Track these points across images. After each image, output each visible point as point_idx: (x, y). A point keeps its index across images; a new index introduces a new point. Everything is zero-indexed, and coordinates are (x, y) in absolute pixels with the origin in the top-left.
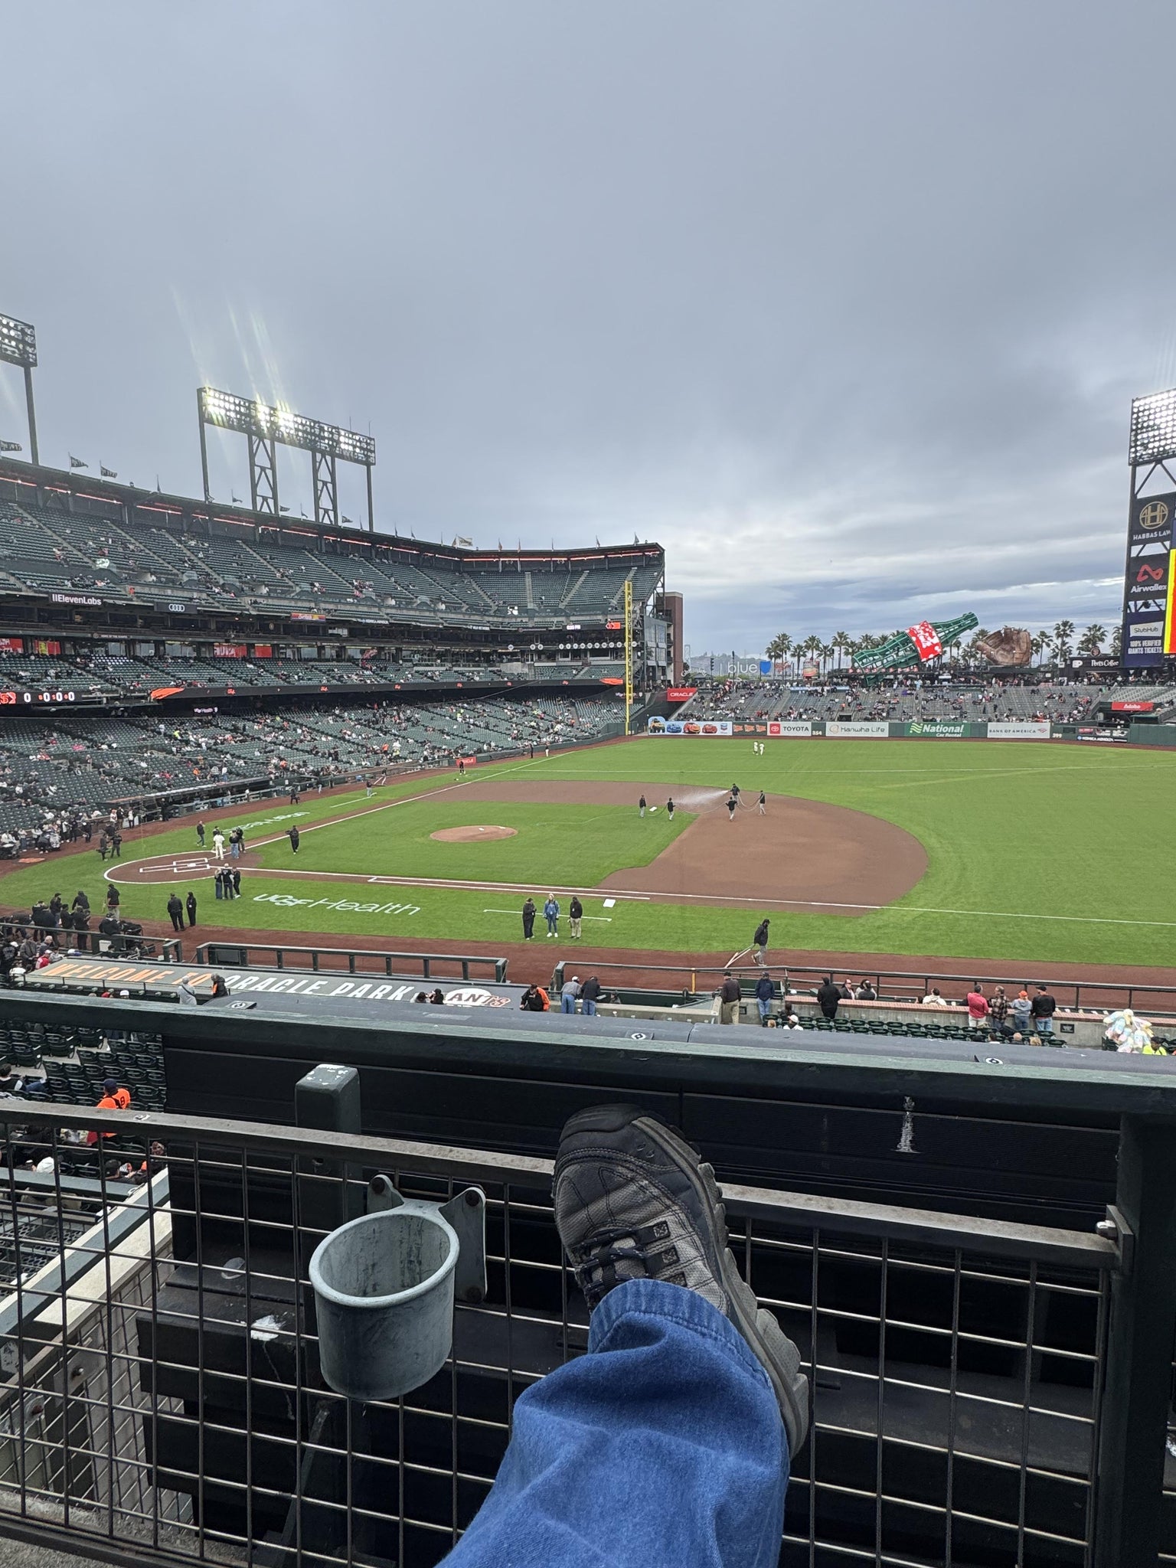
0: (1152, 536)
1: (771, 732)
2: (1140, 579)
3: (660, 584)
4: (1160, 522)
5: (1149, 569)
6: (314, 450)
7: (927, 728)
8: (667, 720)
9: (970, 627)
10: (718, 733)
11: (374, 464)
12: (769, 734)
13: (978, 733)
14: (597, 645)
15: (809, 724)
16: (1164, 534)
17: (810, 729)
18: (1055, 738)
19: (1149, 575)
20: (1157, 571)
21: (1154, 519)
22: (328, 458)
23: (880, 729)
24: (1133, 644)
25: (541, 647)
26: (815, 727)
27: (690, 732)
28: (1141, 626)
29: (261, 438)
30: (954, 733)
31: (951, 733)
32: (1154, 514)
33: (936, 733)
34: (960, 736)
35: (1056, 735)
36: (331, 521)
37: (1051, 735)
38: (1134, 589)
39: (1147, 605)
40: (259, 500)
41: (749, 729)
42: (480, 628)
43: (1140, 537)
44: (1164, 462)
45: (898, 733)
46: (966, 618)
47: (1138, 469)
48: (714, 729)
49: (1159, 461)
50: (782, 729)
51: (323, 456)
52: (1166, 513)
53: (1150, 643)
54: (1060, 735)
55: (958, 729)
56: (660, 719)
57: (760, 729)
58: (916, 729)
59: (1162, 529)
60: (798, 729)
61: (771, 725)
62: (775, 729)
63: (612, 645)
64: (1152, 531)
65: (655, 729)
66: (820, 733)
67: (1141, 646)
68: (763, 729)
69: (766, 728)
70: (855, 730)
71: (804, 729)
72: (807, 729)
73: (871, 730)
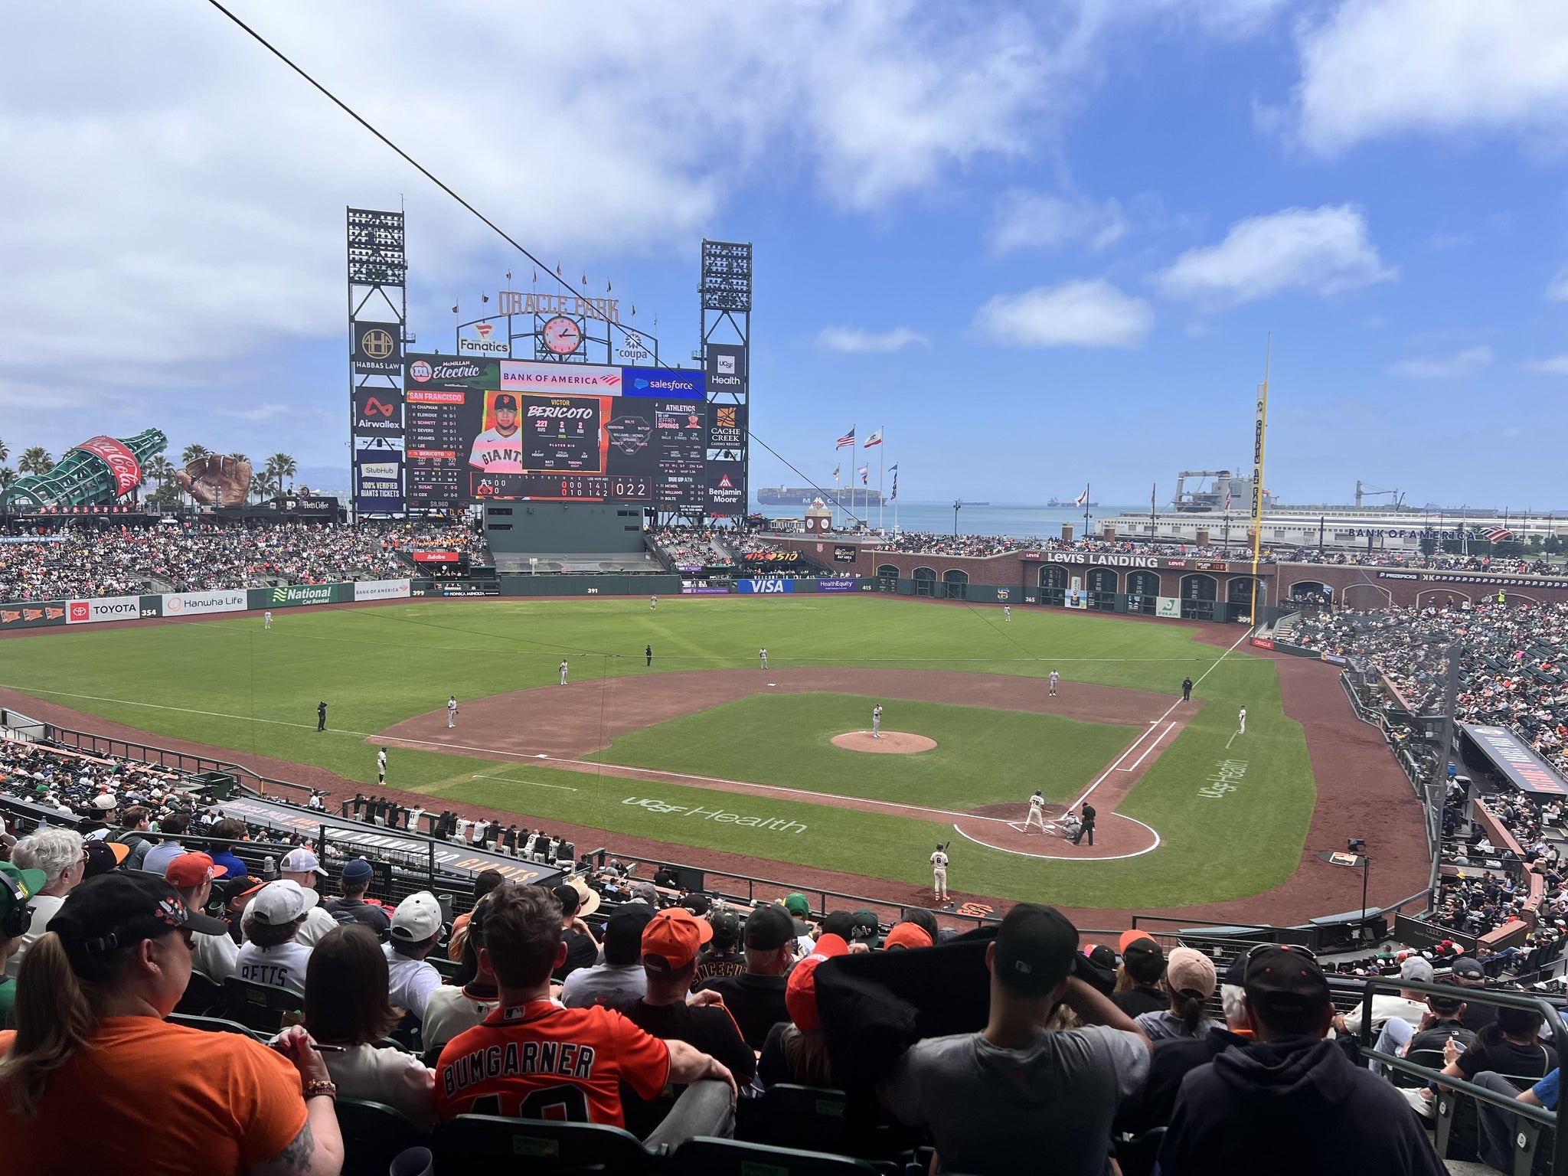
0: (377, 366)
1: (73, 617)
2: (367, 412)
4: (385, 353)
5: (377, 403)
7: (292, 595)
12: (68, 621)
13: (344, 596)
15: (135, 600)
17: (137, 607)
18: (417, 596)
19: (378, 410)
20: (386, 407)
21: (378, 348)
23: (235, 599)
24: (366, 485)
26: (145, 604)
28: (374, 466)
30: (321, 598)
31: (317, 599)
32: (378, 342)
33: (303, 599)
34: (327, 601)
35: (415, 593)
37: (412, 593)
39: (380, 444)
41: (31, 615)
43: (364, 365)
44: (382, 287)
45: (259, 601)
47: (355, 288)
49: (377, 286)
50: (92, 611)
52: (392, 344)
53: (385, 485)
54: (423, 593)
55: (326, 593)
57: (52, 614)
58: (279, 595)
59: (388, 361)
60: (118, 608)
61: (73, 606)
62: (80, 611)
64: (376, 361)
66: (154, 612)
67: (376, 489)
68: (59, 612)
69: (64, 612)
70: (203, 603)
71: (128, 608)
72: (133, 607)
73: (224, 602)
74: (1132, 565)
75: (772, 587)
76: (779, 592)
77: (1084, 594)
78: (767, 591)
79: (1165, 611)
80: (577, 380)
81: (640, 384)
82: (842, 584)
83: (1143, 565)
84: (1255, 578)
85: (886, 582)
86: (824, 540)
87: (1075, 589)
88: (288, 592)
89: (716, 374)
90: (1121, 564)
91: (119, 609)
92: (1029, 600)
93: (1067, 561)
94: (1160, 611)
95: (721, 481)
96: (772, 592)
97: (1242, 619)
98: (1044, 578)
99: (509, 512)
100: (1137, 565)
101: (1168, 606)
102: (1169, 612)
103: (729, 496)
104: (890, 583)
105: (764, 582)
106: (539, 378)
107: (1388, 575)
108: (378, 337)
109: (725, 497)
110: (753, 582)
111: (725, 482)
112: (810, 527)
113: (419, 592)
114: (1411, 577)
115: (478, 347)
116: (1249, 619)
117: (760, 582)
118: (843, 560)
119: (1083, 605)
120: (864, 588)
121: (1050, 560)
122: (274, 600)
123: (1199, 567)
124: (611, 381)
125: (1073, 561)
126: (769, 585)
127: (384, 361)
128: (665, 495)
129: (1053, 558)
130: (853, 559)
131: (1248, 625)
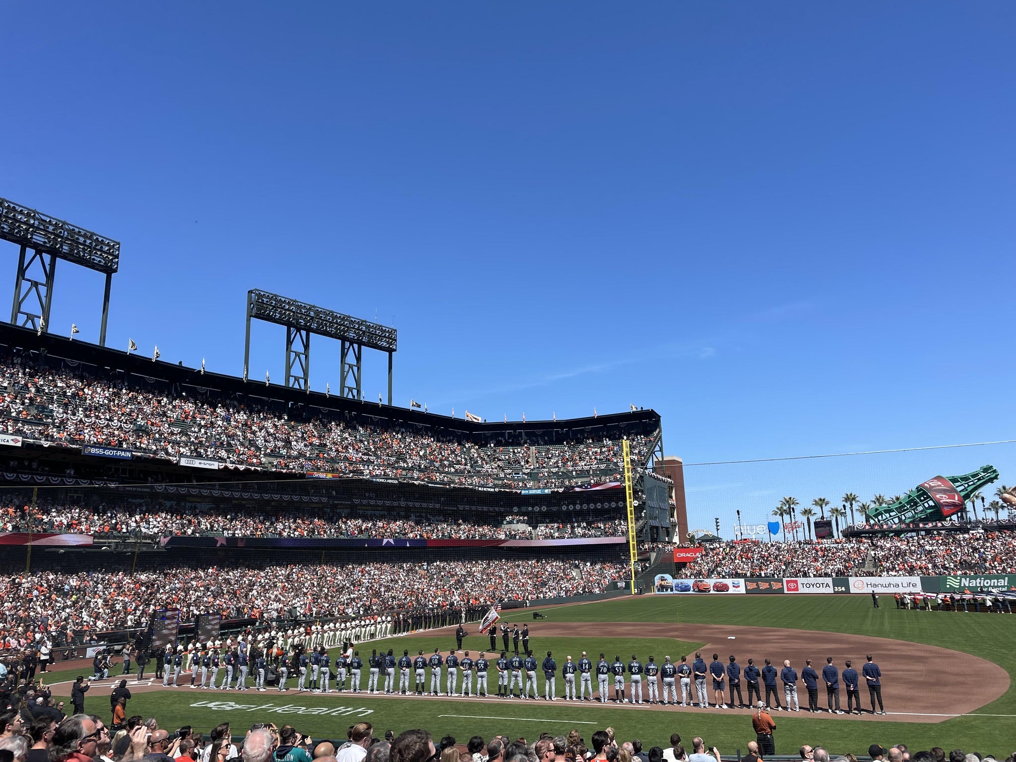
1: (789, 589)
3: (657, 448)
6: (344, 339)
7: (965, 583)
8: (674, 578)
9: (991, 480)
10: (732, 590)
11: (395, 350)
12: (786, 591)
14: (599, 506)
15: (829, 580)
22: (356, 346)
25: (544, 508)
26: (837, 584)
27: (700, 591)
29: (299, 330)
31: (995, 587)
33: (976, 586)
34: (1005, 589)
36: (354, 396)
40: (292, 380)
41: (764, 586)
42: (485, 489)
46: (986, 470)
48: (726, 588)
50: (800, 586)
51: (351, 344)
55: (1001, 582)
56: (668, 577)
57: (776, 586)
58: (952, 582)
61: (788, 582)
62: (792, 585)
63: (613, 505)
65: (662, 588)
66: (843, 589)
68: (779, 585)
69: (782, 585)
70: (882, 585)
71: (825, 585)
72: (827, 585)
73: (900, 585)
91: (818, 585)
122: (948, 586)
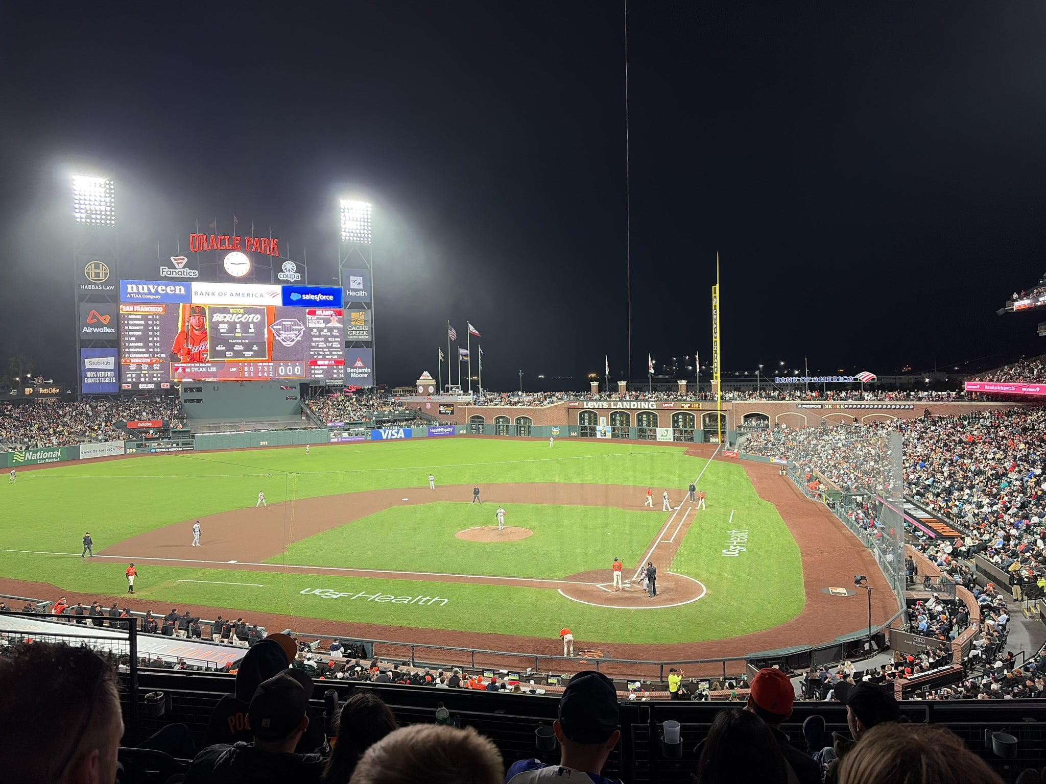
0: (97, 288)
2: (90, 321)
4: (103, 278)
5: (97, 314)
7: (29, 456)
16: (108, 288)
18: (130, 453)
19: (98, 320)
20: (104, 317)
21: (97, 275)
24: (89, 374)
28: (94, 360)
30: (53, 458)
31: (50, 458)
32: (97, 271)
33: (37, 460)
34: (57, 460)
35: (128, 451)
37: (125, 451)
38: (85, 329)
43: (86, 287)
52: (108, 272)
53: (105, 374)
54: (134, 450)
55: (57, 454)
58: (19, 457)
59: (106, 284)
64: (95, 285)
67: (97, 377)
74: (639, 408)
75: (396, 434)
76: (401, 437)
77: (609, 428)
78: (393, 437)
79: (663, 437)
80: (248, 295)
81: (295, 297)
82: (445, 430)
83: (647, 407)
84: (719, 412)
85: (476, 427)
86: (431, 401)
87: (603, 426)
88: (25, 454)
89: (350, 289)
90: (632, 407)
92: (572, 434)
93: (596, 407)
94: (659, 438)
95: (355, 362)
96: (396, 438)
97: (712, 440)
98: (582, 419)
99: (199, 390)
100: (643, 408)
101: (665, 433)
102: (665, 438)
103: (362, 373)
104: (479, 428)
105: (390, 431)
106: (220, 294)
107: (803, 406)
108: (97, 267)
109: (359, 373)
110: (382, 432)
111: (359, 364)
112: (421, 392)
113: (131, 450)
114: (817, 406)
115: (174, 273)
116: (717, 440)
117: (387, 431)
118: (445, 413)
119: (609, 435)
120: (461, 432)
121: (585, 407)
122: (14, 461)
123: (683, 407)
124: (274, 295)
125: (600, 407)
126: (394, 433)
127: (102, 284)
128: (315, 374)
129: (587, 405)
130: (452, 413)
131: (716, 444)
